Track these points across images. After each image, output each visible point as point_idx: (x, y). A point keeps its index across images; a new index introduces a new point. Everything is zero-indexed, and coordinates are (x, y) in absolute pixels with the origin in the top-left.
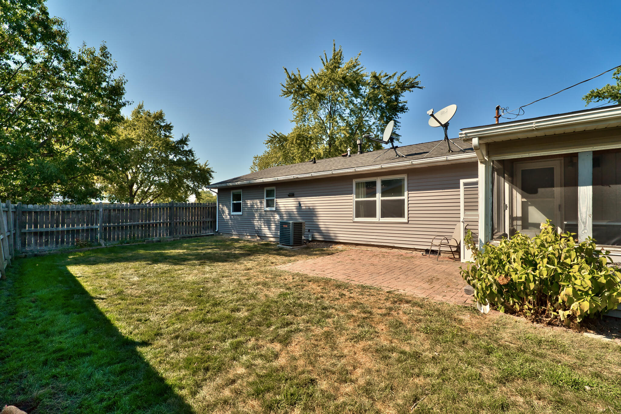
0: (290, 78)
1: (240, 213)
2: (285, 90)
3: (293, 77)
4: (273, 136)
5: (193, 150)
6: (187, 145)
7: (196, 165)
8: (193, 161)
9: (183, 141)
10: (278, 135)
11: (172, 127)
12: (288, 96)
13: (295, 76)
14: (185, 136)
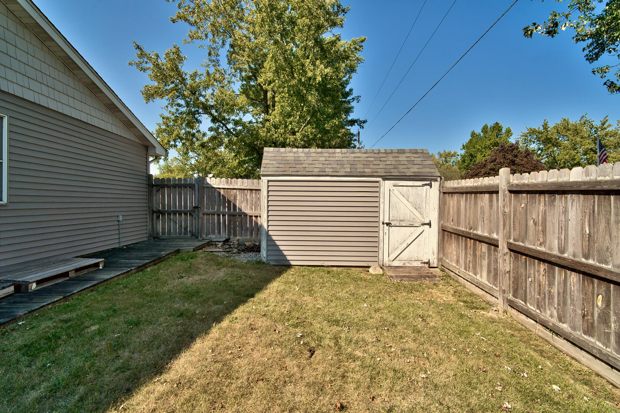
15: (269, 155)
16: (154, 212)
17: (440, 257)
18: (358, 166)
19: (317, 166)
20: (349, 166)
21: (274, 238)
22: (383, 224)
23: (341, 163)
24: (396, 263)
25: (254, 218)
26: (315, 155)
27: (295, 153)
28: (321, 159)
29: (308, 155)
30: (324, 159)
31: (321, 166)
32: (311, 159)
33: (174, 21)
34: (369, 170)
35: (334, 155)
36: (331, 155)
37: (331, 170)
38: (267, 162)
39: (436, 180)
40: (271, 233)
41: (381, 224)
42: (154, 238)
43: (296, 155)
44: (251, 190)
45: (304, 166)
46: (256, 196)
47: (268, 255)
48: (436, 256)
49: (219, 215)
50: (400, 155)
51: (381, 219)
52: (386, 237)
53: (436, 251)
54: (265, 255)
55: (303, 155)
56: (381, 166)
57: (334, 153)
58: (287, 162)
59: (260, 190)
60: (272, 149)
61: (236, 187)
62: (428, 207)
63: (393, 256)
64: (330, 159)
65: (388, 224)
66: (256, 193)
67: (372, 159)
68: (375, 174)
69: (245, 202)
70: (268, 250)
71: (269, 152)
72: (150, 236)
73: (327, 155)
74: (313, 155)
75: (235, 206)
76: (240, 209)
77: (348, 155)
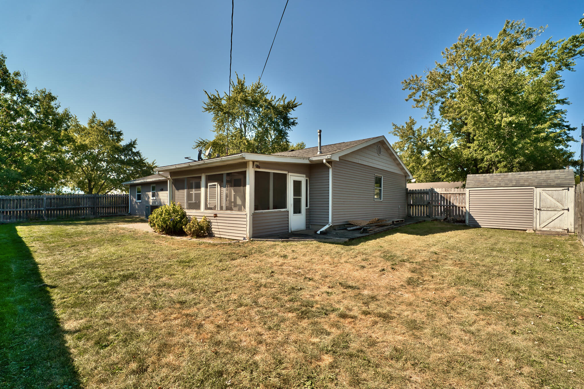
0: (210, 98)
1: (140, 201)
2: (206, 107)
3: (212, 97)
4: (199, 142)
5: (140, 152)
6: (135, 148)
7: (145, 163)
8: (141, 160)
9: (132, 145)
10: (204, 141)
11: (122, 134)
12: (210, 112)
13: (214, 96)
14: (133, 140)
15: (470, 178)
16: (408, 205)
17: (576, 227)
18: (521, 181)
19: (497, 182)
20: (515, 181)
21: (472, 215)
22: (536, 209)
23: (511, 180)
24: (544, 229)
25: (461, 208)
26: (496, 177)
27: (484, 176)
28: (499, 179)
29: (491, 177)
30: (501, 178)
31: (499, 182)
32: (493, 179)
33: (407, 100)
34: (528, 183)
35: (507, 176)
36: (505, 176)
37: (504, 184)
38: (469, 181)
39: (572, 187)
40: (470, 213)
41: (534, 210)
42: (409, 217)
43: (485, 177)
44: (459, 194)
45: (488, 183)
46: (462, 197)
47: (469, 223)
48: (573, 226)
49: (441, 207)
50: (551, 174)
51: (535, 207)
52: (538, 216)
53: (573, 223)
54: (468, 222)
55: (489, 177)
56: (536, 181)
57: (507, 175)
58: (479, 181)
59: (465, 194)
60: (471, 175)
61: (451, 193)
62: (566, 201)
63: (542, 226)
64: (504, 178)
65: (539, 209)
66: (462, 196)
67: (531, 177)
68: (530, 185)
69: (456, 200)
70: (469, 220)
71: (470, 177)
72: (407, 215)
73: (503, 176)
74: (494, 177)
75: (450, 202)
76: (453, 204)
77: (516, 176)
